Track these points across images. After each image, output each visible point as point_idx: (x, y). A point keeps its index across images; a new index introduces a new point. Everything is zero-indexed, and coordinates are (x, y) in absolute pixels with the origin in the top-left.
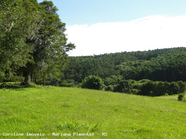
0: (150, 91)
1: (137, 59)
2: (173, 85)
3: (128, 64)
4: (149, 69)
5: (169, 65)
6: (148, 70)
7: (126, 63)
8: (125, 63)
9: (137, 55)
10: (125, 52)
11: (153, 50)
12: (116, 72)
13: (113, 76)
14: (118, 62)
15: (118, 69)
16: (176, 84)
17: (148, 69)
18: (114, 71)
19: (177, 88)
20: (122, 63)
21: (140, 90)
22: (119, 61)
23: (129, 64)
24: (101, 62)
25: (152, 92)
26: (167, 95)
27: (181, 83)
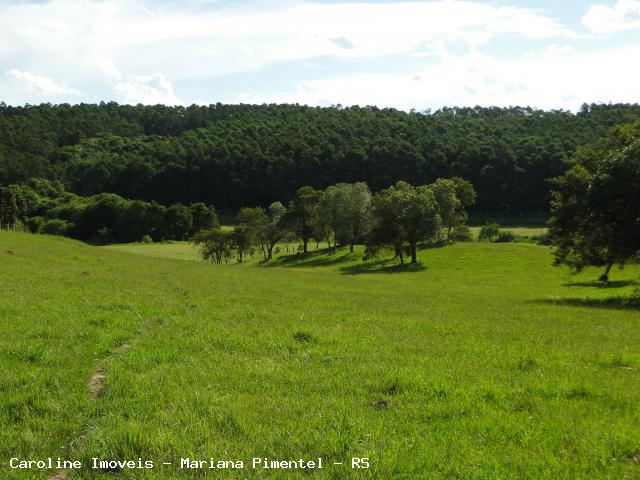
0: (101, 228)
1: (141, 132)
2: (173, 212)
3: (104, 145)
4: (148, 164)
5: (209, 157)
6: (145, 168)
7: (97, 140)
8: (93, 141)
9: (150, 118)
10: (112, 106)
11: (204, 107)
12: (51, 170)
13: (39, 182)
14: (71, 137)
15: (64, 158)
16: (185, 211)
17: (146, 164)
18: (45, 164)
19: (185, 223)
20: (83, 141)
21: (72, 224)
22: (77, 134)
23: (107, 145)
24: (8, 132)
25: (104, 231)
26: (147, 242)
27: (199, 209)
